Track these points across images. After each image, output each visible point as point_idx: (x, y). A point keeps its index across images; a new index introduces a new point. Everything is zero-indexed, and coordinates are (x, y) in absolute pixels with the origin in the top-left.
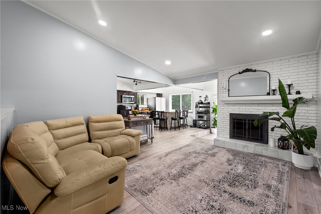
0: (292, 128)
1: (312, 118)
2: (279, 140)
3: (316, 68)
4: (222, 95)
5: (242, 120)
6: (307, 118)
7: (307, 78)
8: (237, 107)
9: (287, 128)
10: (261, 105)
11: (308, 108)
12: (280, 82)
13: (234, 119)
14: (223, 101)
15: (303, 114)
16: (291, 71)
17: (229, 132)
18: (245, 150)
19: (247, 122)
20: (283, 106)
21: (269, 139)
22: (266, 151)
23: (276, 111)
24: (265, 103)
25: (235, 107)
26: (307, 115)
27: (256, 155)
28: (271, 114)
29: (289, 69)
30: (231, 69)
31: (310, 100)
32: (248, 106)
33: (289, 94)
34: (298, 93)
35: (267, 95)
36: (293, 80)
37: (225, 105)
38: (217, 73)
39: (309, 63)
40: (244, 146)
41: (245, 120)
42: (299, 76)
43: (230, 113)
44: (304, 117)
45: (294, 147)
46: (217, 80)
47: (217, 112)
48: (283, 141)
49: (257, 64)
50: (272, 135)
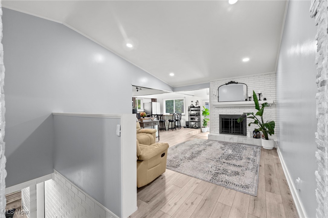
0: (261, 122)
1: (274, 116)
2: (253, 132)
3: (275, 83)
4: (213, 100)
5: (228, 119)
6: (270, 116)
7: (270, 90)
8: (225, 110)
9: (258, 124)
10: (242, 108)
11: (271, 110)
12: (254, 92)
13: (223, 119)
14: (214, 105)
15: (268, 114)
16: (260, 84)
17: (219, 129)
18: (231, 141)
19: (232, 121)
20: (256, 108)
21: (247, 132)
22: (245, 140)
23: (251, 112)
24: (244, 107)
25: (223, 110)
26: (271, 114)
27: (239, 143)
28: (248, 114)
30: (220, 80)
31: (272, 104)
32: (232, 109)
33: (260, 100)
34: (265, 99)
35: (246, 101)
36: (262, 90)
37: (215, 108)
38: (210, 83)
39: (271, 79)
40: (231, 138)
41: (231, 119)
42: (265, 88)
43: (219, 115)
44: (269, 116)
45: (263, 136)
46: (208, 89)
47: (207, 114)
48: (256, 133)
49: (238, 78)
50: (249, 129)
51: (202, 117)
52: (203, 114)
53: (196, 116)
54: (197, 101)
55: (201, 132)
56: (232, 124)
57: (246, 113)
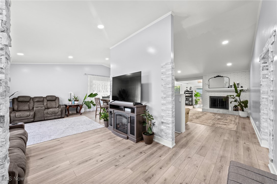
0: (239, 101)
1: (248, 98)
2: (234, 107)
3: (249, 77)
4: (205, 87)
5: (216, 99)
7: (245, 81)
8: (213, 93)
9: (237, 102)
10: (225, 92)
11: (246, 94)
12: (234, 83)
13: (212, 99)
14: (206, 90)
16: (239, 78)
17: (209, 105)
18: (218, 112)
19: (218, 100)
20: (236, 93)
21: (229, 107)
22: (228, 112)
23: (233, 95)
24: (227, 91)
26: (246, 96)
27: (224, 114)
28: (230, 96)
29: (238, 77)
30: (210, 75)
31: (247, 90)
32: (219, 93)
33: (238, 87)
34: (242, 87)
35: (228, 88)
36: (240, 81)
37: (207, 92)
38: (202, 76)
39: (246, 75)
41: (217, 99)
42: (242, 80)
43: (210, 96)
44: (244, 97)
45: (240, 110)
46: (202, 80)
47: (198, 96)
48: (236, 108)
49: (223, 74)
50: (230, 105)
51: (194, 98)
52: (195, 96)
53: (190, 97)
54: (191, 87)
55: (194, 108)
56: (218, 102)
57: (229, 95)
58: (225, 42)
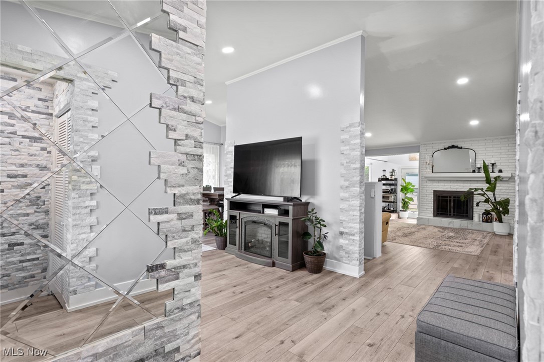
0: (494, 201)
1: (510, 194)
2: (483, 214)
4: (424, 171)
5: (447, 197)
6: (507, 193)
7: (508, 159)
8: (442, 184)
9: (490, 203)
10: (467, 182)
11: (508, 185)
12: (484, 162)
13: (439, 197)
14: (426, 177)
15: (504, 191)
16: (495, 151)
17: (432, 210)
18: (451, 226)
19: (452, 199)
20: (487, 183)
21: (474, 215)
22: (471, 225)
23: (481, 188)
24: (471, 181)
25: (439, 184)
26: (508, 191)
27: (462, 229)
28: (476, 190)
29: (492, 149)
30: (436, 143)
31: (509, 178)
32: (453, 183)
33: (493, 172)
34: (500, 171)
35: (473, 172)
36: (497, 159)
37: (428, 182)
38: (419, 146)
39: (510, 145)
40: (450, 222)
41: (450, 197)
42: (501, 156)
43: (434, 191)
44: (505, 193)
45: (496, 220)
46: (418, 154)
47: (408, 191)
48: (487, 215)
49: (463, 142)
50: (477, 210)
51: (400, 195)
52: (402, 190)
53: (391, 193)
54: (393, 170)
55: (399, 217)
56: (452, 204)
57: (473, 189)
58: (463, 81)
